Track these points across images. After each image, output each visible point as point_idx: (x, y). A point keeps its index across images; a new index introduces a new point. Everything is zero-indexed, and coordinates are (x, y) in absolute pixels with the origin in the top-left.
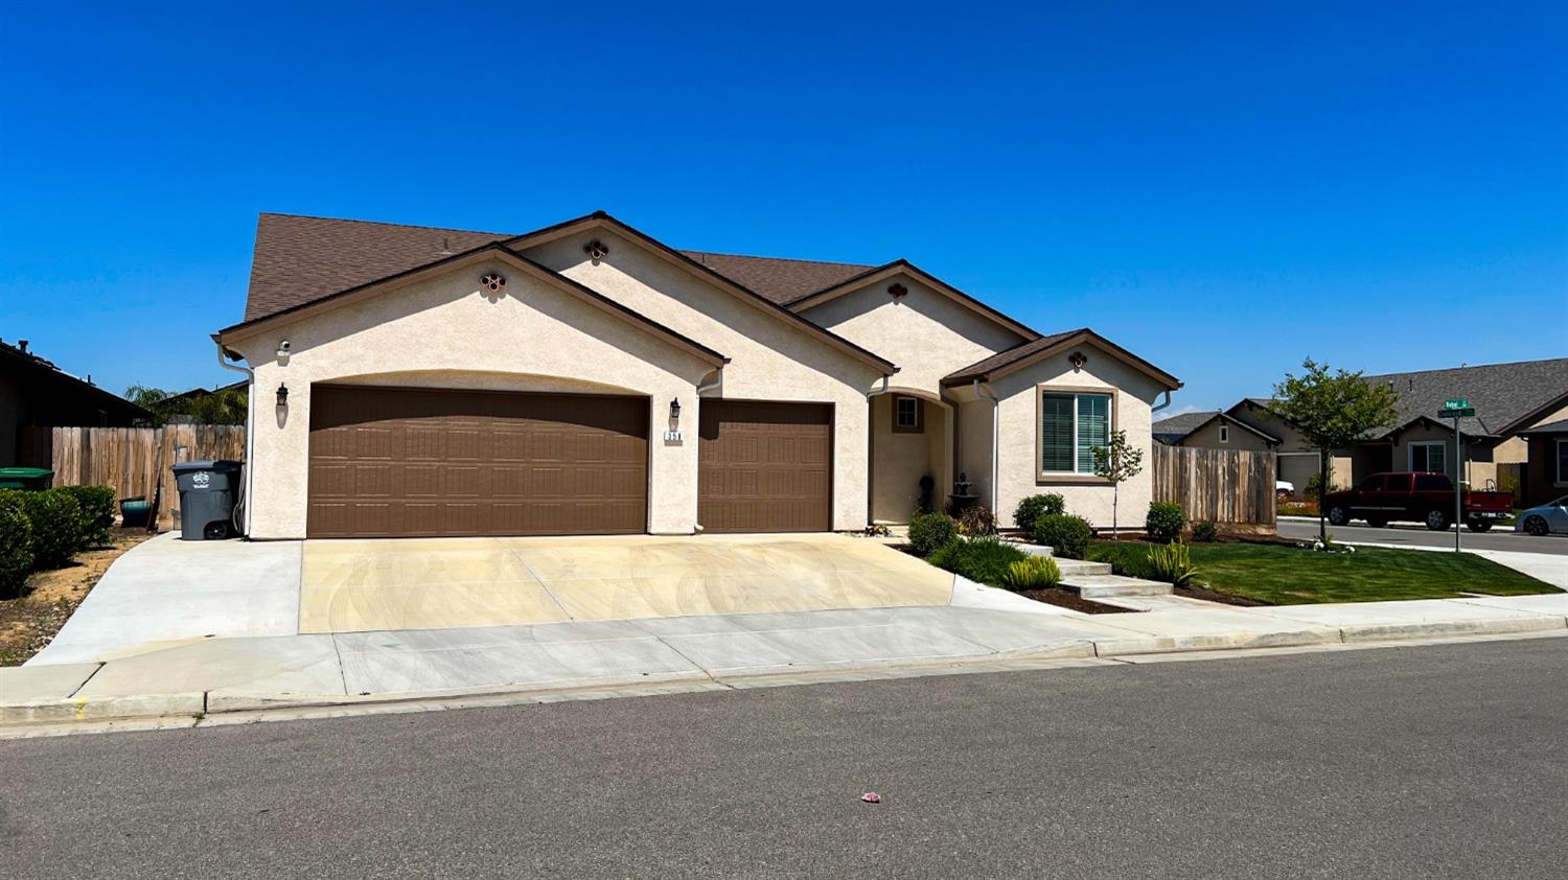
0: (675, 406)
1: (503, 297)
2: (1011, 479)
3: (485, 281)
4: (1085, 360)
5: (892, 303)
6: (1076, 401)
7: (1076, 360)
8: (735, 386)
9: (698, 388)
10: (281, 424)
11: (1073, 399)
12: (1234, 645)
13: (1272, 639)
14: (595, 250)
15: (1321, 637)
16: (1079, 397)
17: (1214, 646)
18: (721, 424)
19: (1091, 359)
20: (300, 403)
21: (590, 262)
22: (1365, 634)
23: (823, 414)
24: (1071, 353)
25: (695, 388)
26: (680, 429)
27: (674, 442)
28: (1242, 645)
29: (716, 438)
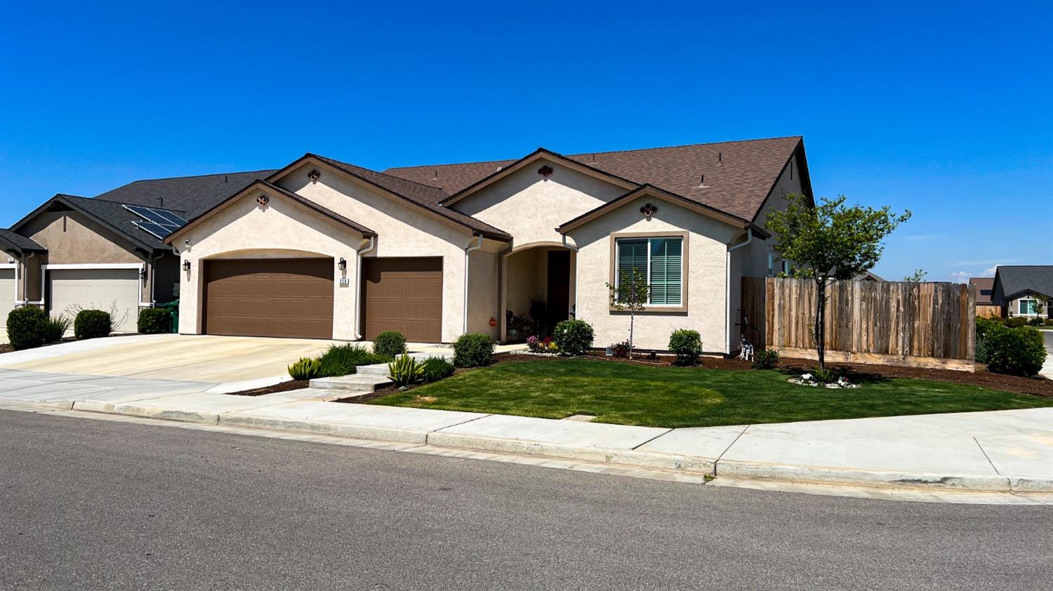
0: (343, 263)
1: (267, 208)
2: (588, 308)
3: (258, 201)
4: (654, 209)
5: (543, 181)
6: (649, 244)
7: (649, 211)
8: (385, 250)
9: (358, 252)
10: (189, 280)
11: (647, 243)
12: (146, 415)
13: (171, 414)
14: (314, 175)
15: (203, 419)
16: (652, 241)
17: (135, 413)
18: (382, 273)
19: (662, 209)
20: (195, 269)
21: (312, 183)
22: (235, 421)
23: (435, 264)
24: (643, 204)
25: (355, 252)
26: (347, 277)
27: (344, 285)
28: (151, 415)
29: (379, 282)
